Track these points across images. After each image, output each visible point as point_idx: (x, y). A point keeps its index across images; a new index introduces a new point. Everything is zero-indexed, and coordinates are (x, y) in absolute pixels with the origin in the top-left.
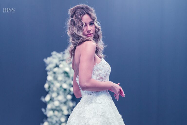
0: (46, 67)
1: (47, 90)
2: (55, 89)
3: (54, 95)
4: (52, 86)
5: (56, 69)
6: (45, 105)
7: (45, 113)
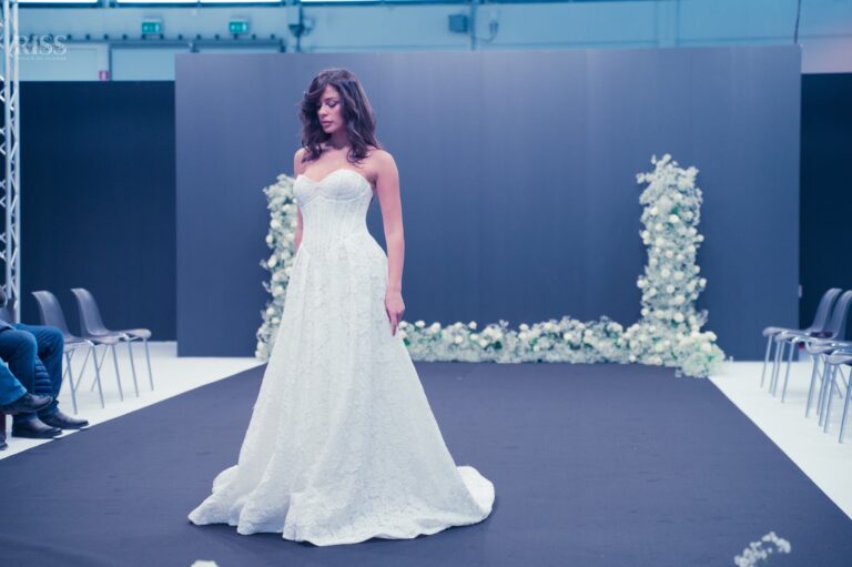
0: (267, 204)
1: (271, 246)
2: (285, 244)
3: (285, 255)
4: (279, 239)
5: (287, 207)
6: (268, 275)
7: (269, 291)
